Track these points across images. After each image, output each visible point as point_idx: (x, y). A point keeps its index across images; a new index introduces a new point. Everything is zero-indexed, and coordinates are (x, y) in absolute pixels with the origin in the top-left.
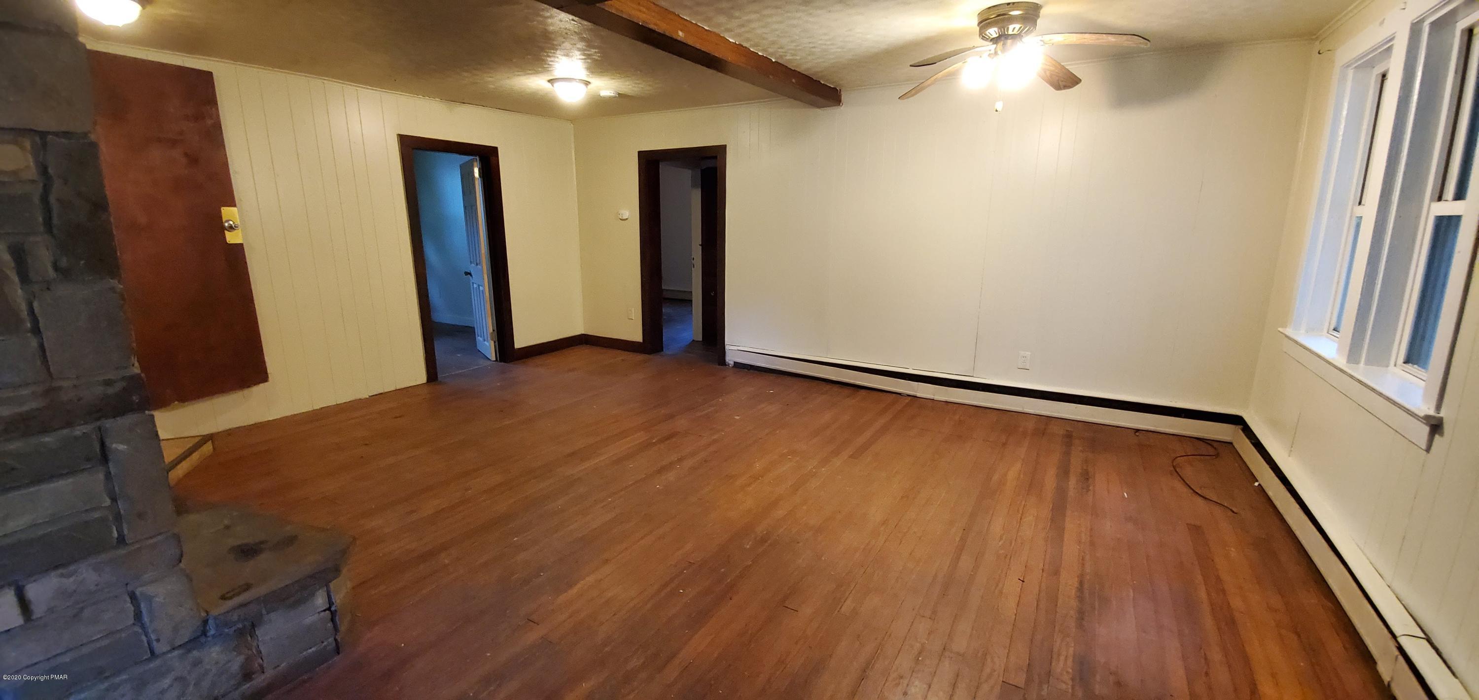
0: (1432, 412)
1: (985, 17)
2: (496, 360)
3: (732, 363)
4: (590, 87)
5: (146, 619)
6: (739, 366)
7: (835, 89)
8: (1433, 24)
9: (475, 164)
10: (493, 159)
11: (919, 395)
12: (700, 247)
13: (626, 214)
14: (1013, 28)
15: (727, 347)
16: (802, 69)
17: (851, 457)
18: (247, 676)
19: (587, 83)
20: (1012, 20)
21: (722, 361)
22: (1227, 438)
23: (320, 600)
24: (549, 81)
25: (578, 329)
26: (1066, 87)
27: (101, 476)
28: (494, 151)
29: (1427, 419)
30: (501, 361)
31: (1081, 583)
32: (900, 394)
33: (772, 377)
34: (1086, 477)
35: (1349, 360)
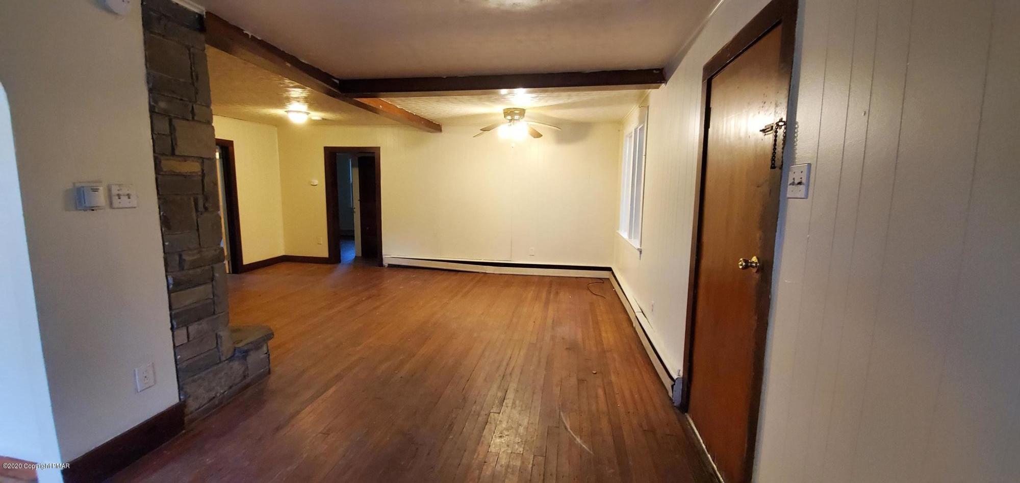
0: (640, 248)
1: (505, 111)
2: (229, 273)
3: (387, 265)
4: (309, 115)
5: (219, 346)
6: (391, 266)
7: (439, 125)
8: (640, 129)
9: (217, 150)
10: (230, 148)
11: (487, 272)
12: (359, 202)
13: (316, 182)
14: (516, 117)
15: (384, 257)
16: (426, 118)
17: (462, 296)
18: (245, 377)
19: (308, 114)
20: (516, 114)
21: (381, 264)
22: (608, 277)
23: (265, 349)
24: (286, 111)
25: (281, 252)
26: (537, 137)
27: (211, 286)
28: (231, 143)
29: (638, 249)
30: (233, 273)
31: (553, 321)
32: (478, 272)
33: (411, 270)
34: (557, 293)
35: (629, 238)
